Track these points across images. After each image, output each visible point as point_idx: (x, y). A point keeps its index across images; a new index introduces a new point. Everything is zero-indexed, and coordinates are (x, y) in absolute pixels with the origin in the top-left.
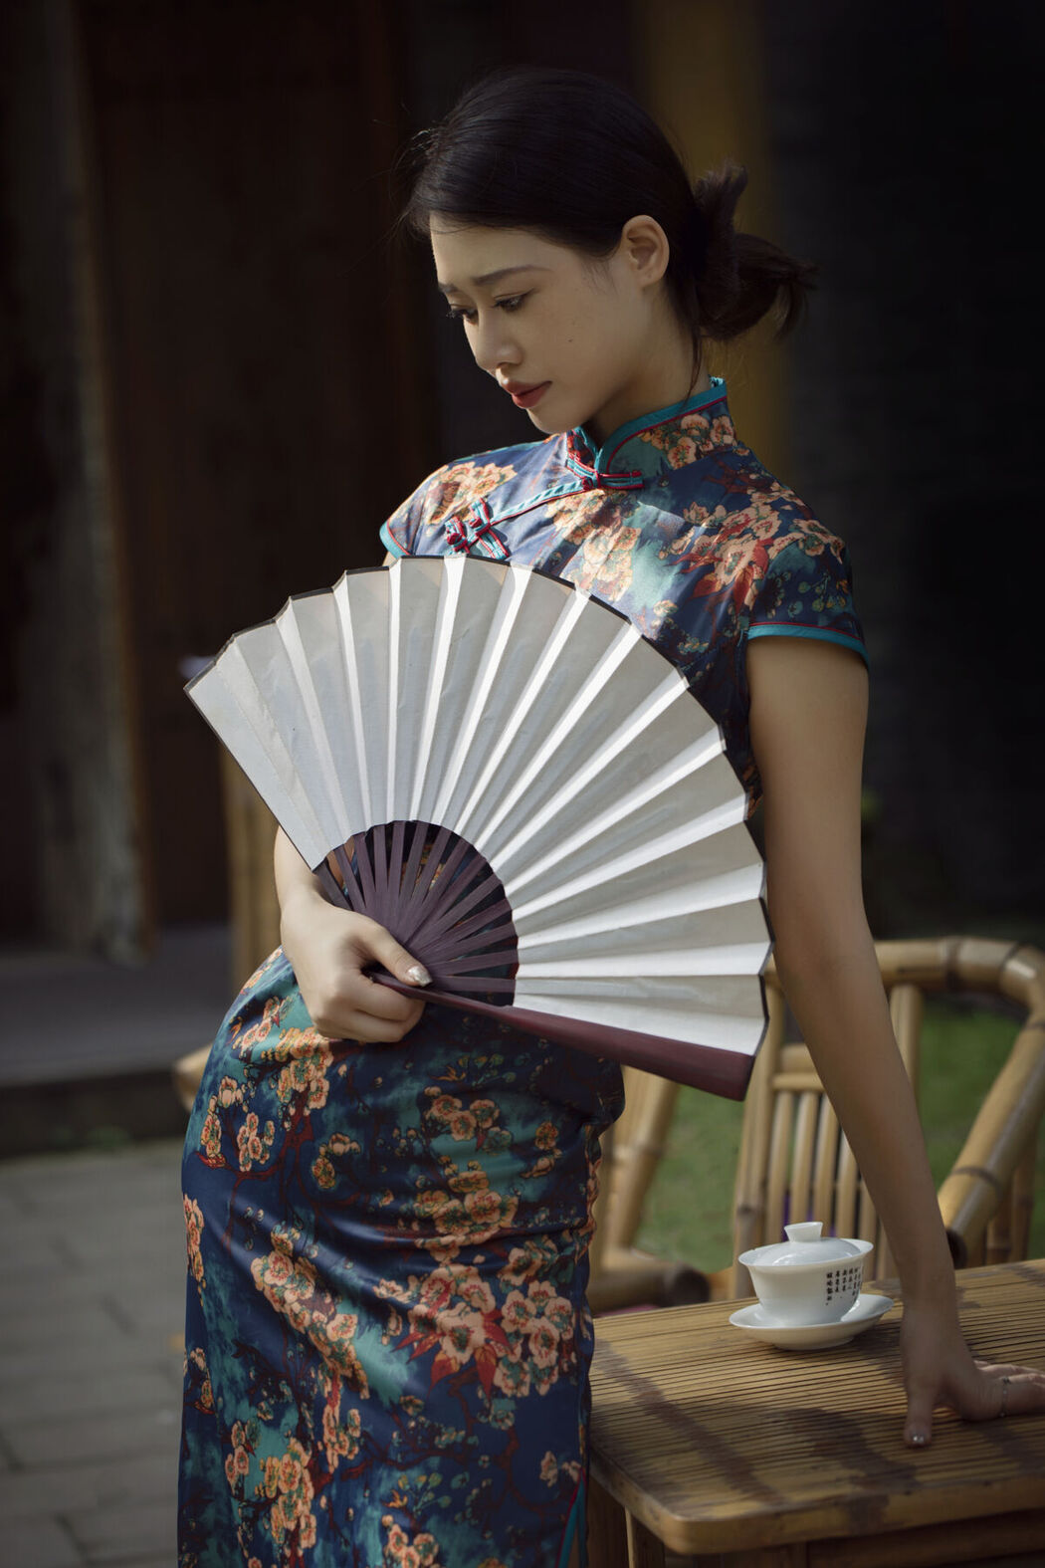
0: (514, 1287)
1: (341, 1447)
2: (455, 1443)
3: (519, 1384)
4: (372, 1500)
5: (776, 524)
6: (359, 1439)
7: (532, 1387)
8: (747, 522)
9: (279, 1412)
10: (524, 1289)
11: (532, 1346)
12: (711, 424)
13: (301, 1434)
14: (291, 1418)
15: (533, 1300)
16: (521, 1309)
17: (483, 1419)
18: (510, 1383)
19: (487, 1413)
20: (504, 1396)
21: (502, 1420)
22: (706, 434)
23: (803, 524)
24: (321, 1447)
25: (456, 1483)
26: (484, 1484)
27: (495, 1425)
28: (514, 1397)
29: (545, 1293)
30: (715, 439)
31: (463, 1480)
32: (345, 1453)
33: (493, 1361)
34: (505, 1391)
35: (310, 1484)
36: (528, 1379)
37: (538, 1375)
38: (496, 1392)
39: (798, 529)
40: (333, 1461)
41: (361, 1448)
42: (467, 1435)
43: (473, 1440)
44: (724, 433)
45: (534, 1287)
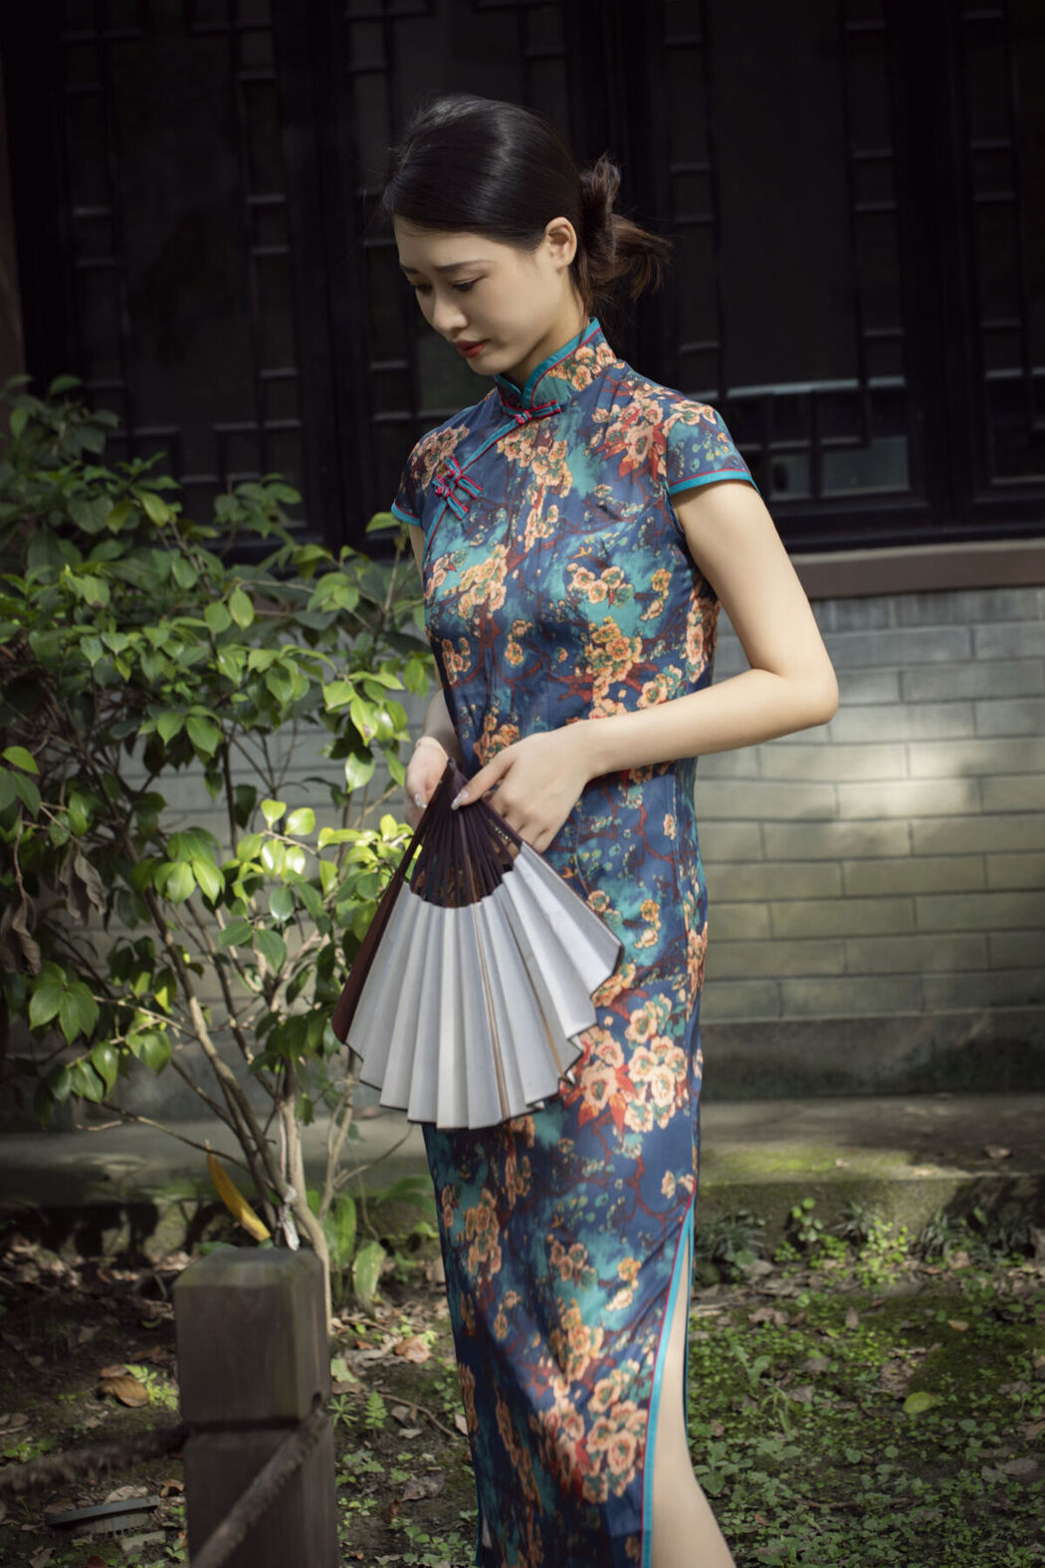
0: (640, 1044)
1: (518, 1188)
2: (597, 1171)
3: (644, 1120)
4: (539, 1225)
5: (660, 411)
6: (530, 1179)
7: (655, 1123)
8: (637, 411)
9: (474, 1171)
10: (648, 1045)
11: (654, 1090)
12: (595, 352)
13: (490, 1184)
14: (483, 1173)
15: (655, 1052)
16: (646, 1061)
17: (617, 1152)
18: (638, 1121)
19: (620, 1146)
20: (633, 1132)
21: (632, 1151)
22: (594, 361)
23: (678, 406)
24: (503, 1191)
25: (598, 1202)
26: (619, 1201)
27: (627, 1155)
28: (641, 1133)
29: (665, 1046)
30: (601, 363)
31: (604, 1200)
32: (520, 1192)
33: (623, 1106)
34: (634, 1128)
35: (497, 1223)
36: (651, 1117)
37: (658, 1113)
38: (627, 1130)
39: (676, 411)
40: (512, 1199)
41: (532, 1186)
42: (606, 1164)
43: (611, 1168)
44: (605, 356)
45: (656, 1042)
